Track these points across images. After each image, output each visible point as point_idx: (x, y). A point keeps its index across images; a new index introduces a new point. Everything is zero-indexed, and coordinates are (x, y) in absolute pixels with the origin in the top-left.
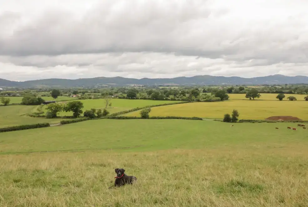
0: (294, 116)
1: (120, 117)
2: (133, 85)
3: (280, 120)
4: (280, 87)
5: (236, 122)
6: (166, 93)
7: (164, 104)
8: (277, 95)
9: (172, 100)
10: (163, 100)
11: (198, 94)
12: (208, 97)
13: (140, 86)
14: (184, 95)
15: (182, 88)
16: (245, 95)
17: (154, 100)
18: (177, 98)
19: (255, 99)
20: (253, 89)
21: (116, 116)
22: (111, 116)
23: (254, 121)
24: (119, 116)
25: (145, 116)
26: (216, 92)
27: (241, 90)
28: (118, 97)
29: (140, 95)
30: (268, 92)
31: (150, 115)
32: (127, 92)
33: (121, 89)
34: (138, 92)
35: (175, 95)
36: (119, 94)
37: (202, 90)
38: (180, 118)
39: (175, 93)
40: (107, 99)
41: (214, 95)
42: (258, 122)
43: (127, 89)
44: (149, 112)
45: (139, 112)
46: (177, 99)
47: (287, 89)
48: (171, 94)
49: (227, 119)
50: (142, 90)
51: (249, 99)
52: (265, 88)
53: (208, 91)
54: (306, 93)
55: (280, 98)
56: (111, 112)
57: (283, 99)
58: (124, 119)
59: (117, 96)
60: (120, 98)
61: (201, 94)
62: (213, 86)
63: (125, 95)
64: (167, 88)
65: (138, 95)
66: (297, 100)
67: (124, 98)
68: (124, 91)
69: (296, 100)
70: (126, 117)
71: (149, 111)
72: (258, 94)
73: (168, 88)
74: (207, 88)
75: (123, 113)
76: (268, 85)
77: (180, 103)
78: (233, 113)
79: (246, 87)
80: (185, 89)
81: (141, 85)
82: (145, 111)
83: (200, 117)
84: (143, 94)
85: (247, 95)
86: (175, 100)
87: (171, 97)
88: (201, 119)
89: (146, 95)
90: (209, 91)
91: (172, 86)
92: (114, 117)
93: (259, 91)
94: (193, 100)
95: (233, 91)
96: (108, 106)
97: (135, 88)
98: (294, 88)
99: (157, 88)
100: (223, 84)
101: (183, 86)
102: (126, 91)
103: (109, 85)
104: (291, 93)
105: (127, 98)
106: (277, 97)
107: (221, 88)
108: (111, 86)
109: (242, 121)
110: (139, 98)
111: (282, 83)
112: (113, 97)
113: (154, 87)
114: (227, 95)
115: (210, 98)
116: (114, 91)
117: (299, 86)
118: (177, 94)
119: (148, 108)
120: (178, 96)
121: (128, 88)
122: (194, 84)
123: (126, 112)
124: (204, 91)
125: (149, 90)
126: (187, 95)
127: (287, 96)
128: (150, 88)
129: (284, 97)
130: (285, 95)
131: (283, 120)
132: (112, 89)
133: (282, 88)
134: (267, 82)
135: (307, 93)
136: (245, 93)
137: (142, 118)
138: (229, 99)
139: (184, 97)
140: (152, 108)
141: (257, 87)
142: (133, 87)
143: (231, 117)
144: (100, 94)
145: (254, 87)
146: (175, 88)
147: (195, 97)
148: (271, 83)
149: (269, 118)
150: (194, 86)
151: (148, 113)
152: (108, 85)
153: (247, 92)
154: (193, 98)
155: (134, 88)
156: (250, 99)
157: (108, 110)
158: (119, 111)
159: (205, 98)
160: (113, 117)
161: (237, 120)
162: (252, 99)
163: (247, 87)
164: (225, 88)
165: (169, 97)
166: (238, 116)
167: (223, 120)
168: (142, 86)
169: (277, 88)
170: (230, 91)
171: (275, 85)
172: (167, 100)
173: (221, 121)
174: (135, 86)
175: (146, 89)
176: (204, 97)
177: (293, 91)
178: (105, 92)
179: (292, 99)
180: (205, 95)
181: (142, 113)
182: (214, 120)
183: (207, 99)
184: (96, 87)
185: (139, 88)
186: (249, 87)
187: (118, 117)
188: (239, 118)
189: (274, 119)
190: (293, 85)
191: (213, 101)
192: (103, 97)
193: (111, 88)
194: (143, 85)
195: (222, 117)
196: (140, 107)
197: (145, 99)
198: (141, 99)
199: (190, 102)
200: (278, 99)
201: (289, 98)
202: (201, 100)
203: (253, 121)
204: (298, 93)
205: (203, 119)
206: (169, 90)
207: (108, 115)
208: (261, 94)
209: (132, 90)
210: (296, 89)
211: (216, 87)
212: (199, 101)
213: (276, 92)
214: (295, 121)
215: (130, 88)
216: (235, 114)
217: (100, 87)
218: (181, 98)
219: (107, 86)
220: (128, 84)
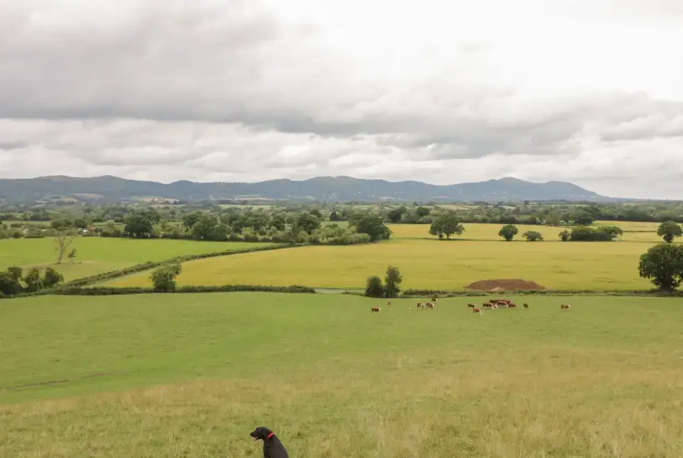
0: (527, 278)
1: (95, 289)
2: (148, 200)
3: (497, 289)
4: (513, 208)
5: (395, 297)
6: (234, 222)
7: (224, 251)
8: (500, 227)
9: (248, 239)
10: (226, 240)
11: (316, 226)
12: (340, 232)
13: (168, 203)
14: (280, 228)
15: (279, 209)
16: (428, 227)
17: (199, 239)
18: (262, 233)
19: (452, 236)
20: (451, 212)
21: (83, 287)
22: (70, 287)
23: (438, 292)
24: (91, 286)
25: (164, 285)
26: (361, 220)
27: (420, 216)
28: (99, 234)
29: (164, 227)
30: (484, 221)
31: (180, 281)
32: (130, 219)
33: (114, 209)
34: (158, 219)
35: (257, 227)
36: (102, 226)
37: (330, 213)
38: (259, 289)
39: (258, 223)
40: (62, 238)
41: (354, 228)
42: (446, 295)
43: (132, 210)
44: (177, 273)
45: (149, 273)
46: (260, 237)
47: (528, 214)
48: (247, 226)
49: (374, 290)
50: (173, 213)
51: (437, 237)
52: (479, 211)
53: (342, 218)
54: (565, 223)
55: (508, 235)
56: (69, 276)
57: (515, 237)
58: (105, 294)
59: (96, 231)
60: (105, 235)
61: (323, 225)
62: (357, 203)
63: (121, 227)
64: (240, 209)
65: (156, 227)
66: (544, 239)
67: (117, 234)
68: (121, 216)
69: (541, 239)
70: (112, 289)
71: (177, 271)
72: (459, 224)
73: (243, 207)
74: (342, 207)
75: (104, 278)
76: (487, 204)
77: (266, 249)
78: (387, 276)
79: (437, 208)
80: (287, 211)
81: (172, 201)
82: (165, 272)
83: (308, 285)
84: (171, 224)
85: (432, 228)
86: (255, 240)
87: (247, 231)
88: (312, 291)
89: (178, 225)
90: (345, 216)
91: (255, 203)
92: (76, 289)
93: (463, 217)
94: (302, 241)
95: (403, 216)
96: (65, 260)
97: (155, 206)
98: (542, 209)
99: (216, 209)
100: (384, 198)
101: (283, 204)
102: (126, 216)
103: (81, 199)
104: (533, 222)
105: (125, 236)
106: (501, 233)
107: (376, 209)
108: (84, 201)
109: (409, 294)
110: (160, 236)
111: (518, 198)
112: (85, 231)
113: (207, 205)
114: (386, 228)
115: (343, 236)
116: (93, 215)
117: (553, 206)
118: (264, 225)
119: (176, 265)
120: (264, 229)
121: (135, 207)
122: (312, 198)
123: (116, 275)
124: (334, 217)
125: (193, 212)
126: (288, 227)
127: (522, 229)
128: (194, 208)
129: (515, 234)
130: (517, 226)
131: (503, 290)
132: (88, 211)
133: (517, 212)
134: (485, 197)
135: (567, 222)
136: (427, 222)
137: (155, 291)
138: (391, 236)
139: (280, 234)
140: (184, 265)
141: (461, 208)
142: (150, 204)
143: (384, 283)
144: (48, 224)
145: (454, 208)
146: (261, 209)
147: (306, 233)
148: (492, 198)
149: (473, 286)
150: (311, 203)
151: (171, 276)
152: (76, 198)
153: (434, 219)
154: (303, 234)
155: (151, 209)
156: (441, 236)
157: (58, 271)
158: (95, 274)
159: (332, 236)
160: (72, 289)
161: (398, 291)
162: (445, 236)
163: (440, 206)
164: (388, 208)
165: (240, 232)
166: (399, 281)
167: (363, 292)
168: (175, 203)
169: (504, 210)
170: (395, 217)
171: (501, 203)
172: (233, 239)
173: (361, 295)
174: (153, 202)
175: (185, 210)
176: (331, 231)
177: (537, 219)
178: (63, 218)
179: (533, 237)
180: (335, 226)
181: (154, 278)
182: (344, 293)
183: (337, 237)
184: (41, 203)
185: (167, 208)
186: (443, 206)
187: (87, 289)
188: (403, 286)
189: (480, 288)
190: (540, 203)
191: (351, 243)
192: (56, 232)
193: (86, 208)
194: (178, 200)
195: (364, 285)
196: (155, 261)
197: (176, 237)
198: (165, 237)
199: (294, 246)
200: (502, 238)
201: (525, 234)
202: (320, 240)
203: (435, 292)
204: (549, 224)
205: (316, 290)
206: (242, 214)
207: (60, 283)
208: (465, 225)
209: (143, 214)
210: (546, 212)
211: (365, 208)
212: (315, 242)
213: (502, 221)
214: (528, 291)
215: (140, 208)
216: (393, 276)
217: (52, 203)
218: (271, 234)
219: (75, 201)
220: (134, 198)
